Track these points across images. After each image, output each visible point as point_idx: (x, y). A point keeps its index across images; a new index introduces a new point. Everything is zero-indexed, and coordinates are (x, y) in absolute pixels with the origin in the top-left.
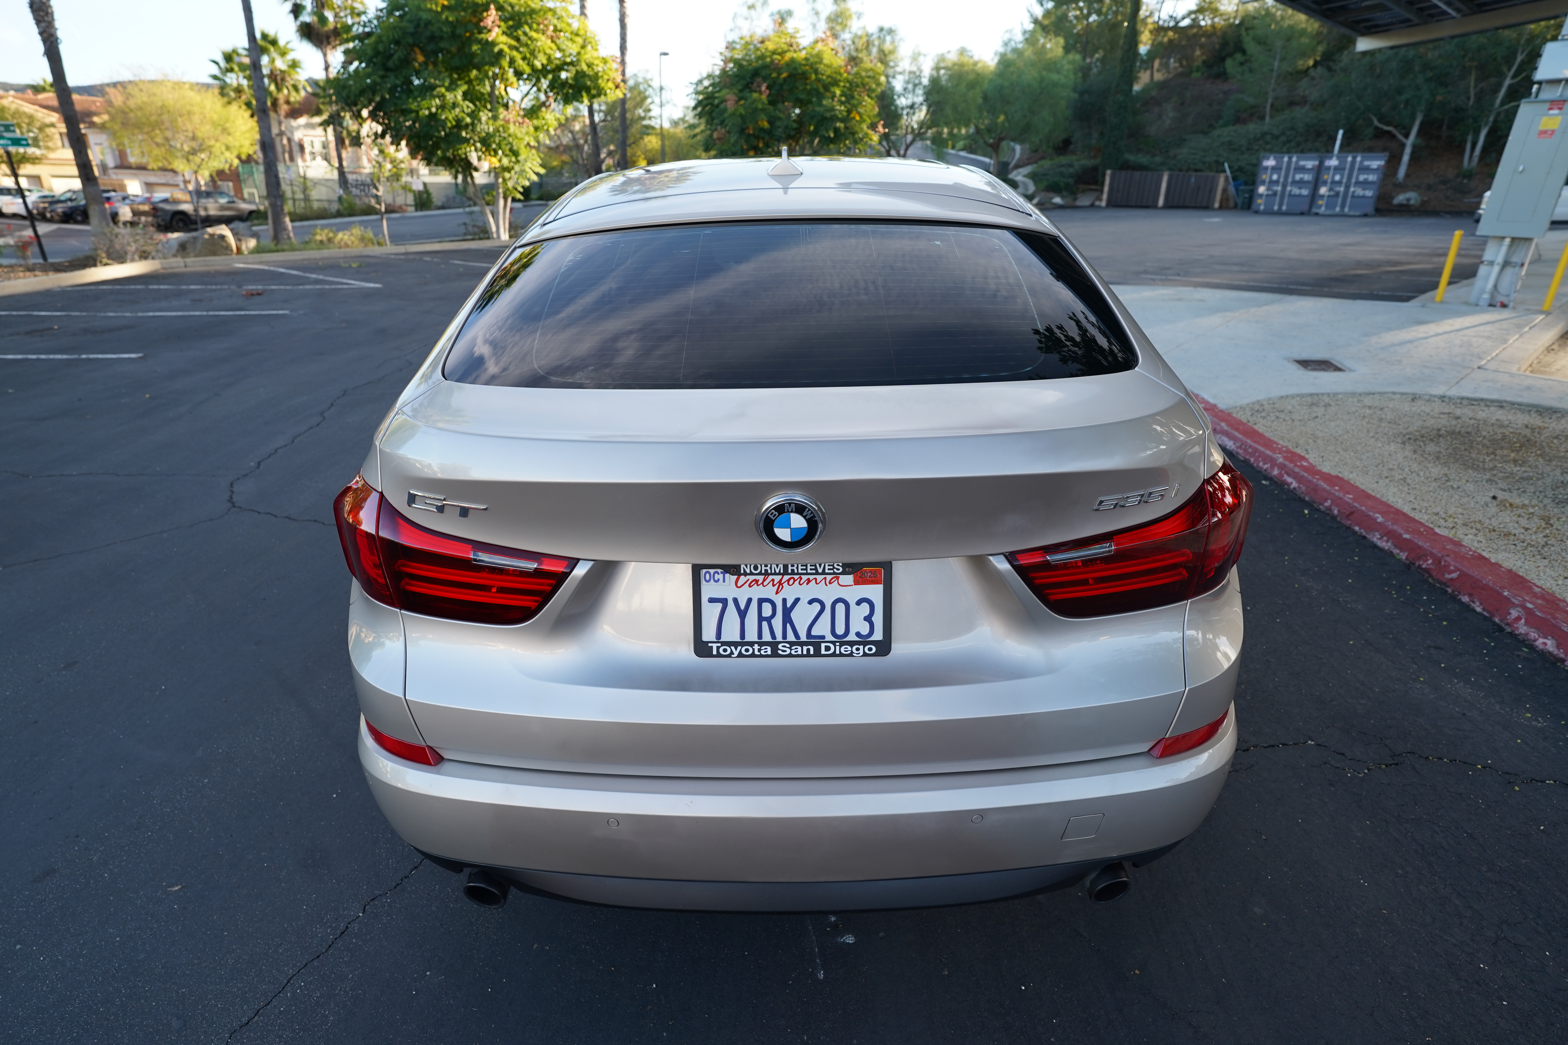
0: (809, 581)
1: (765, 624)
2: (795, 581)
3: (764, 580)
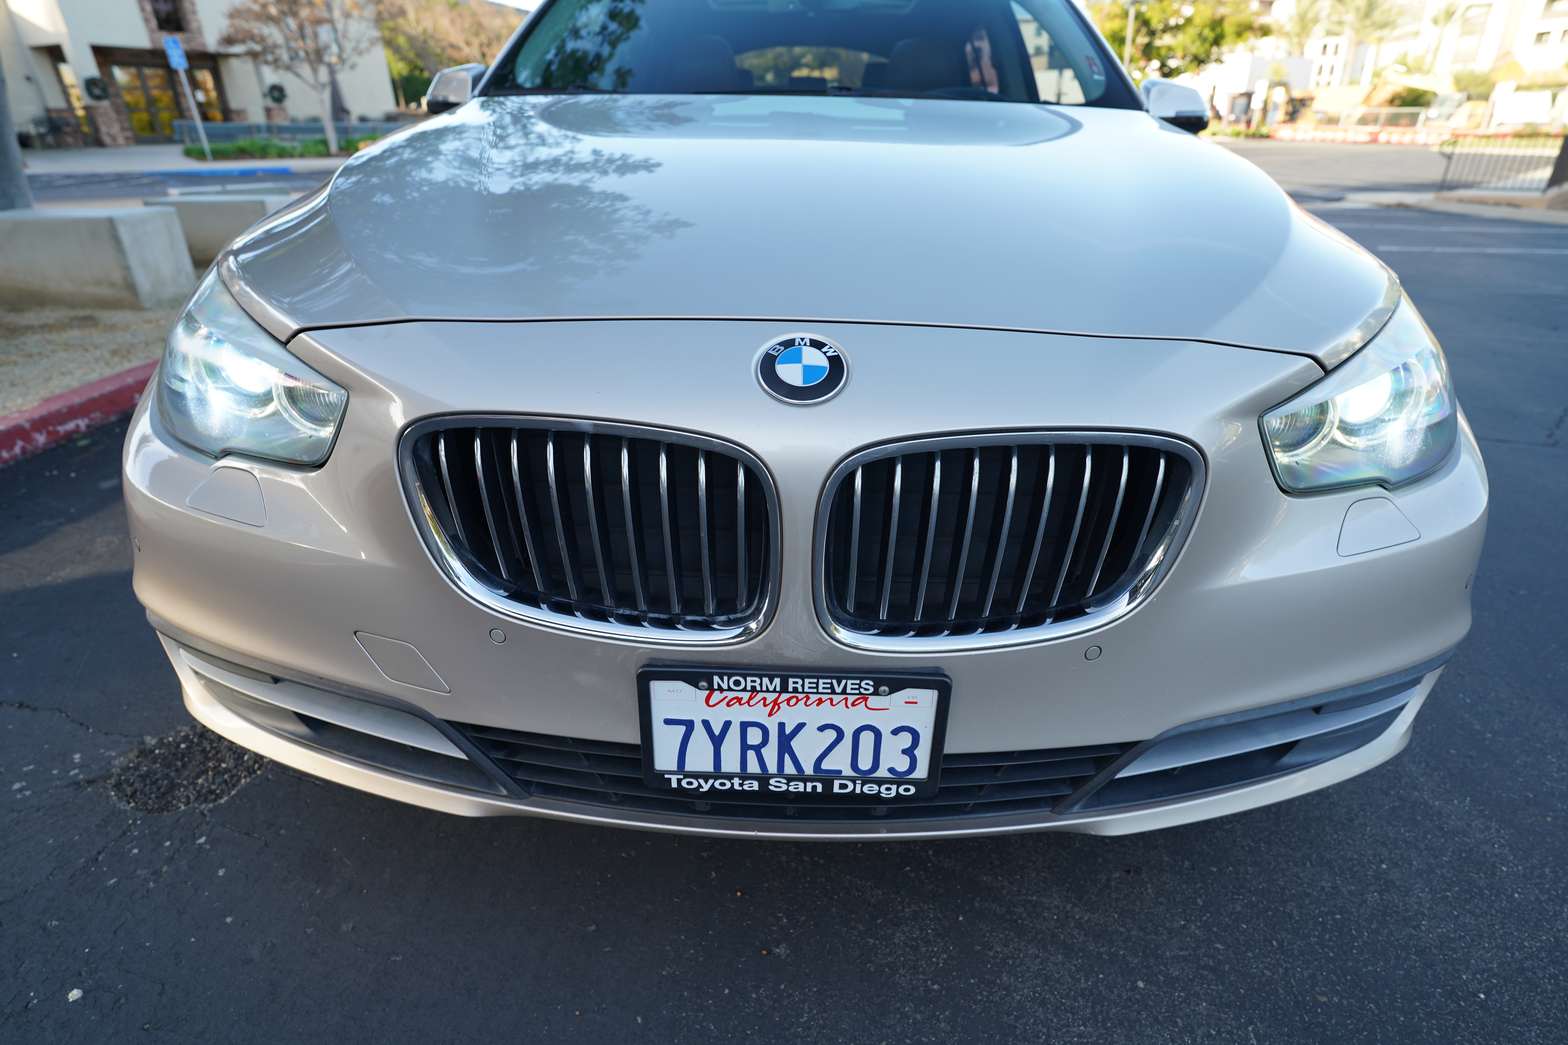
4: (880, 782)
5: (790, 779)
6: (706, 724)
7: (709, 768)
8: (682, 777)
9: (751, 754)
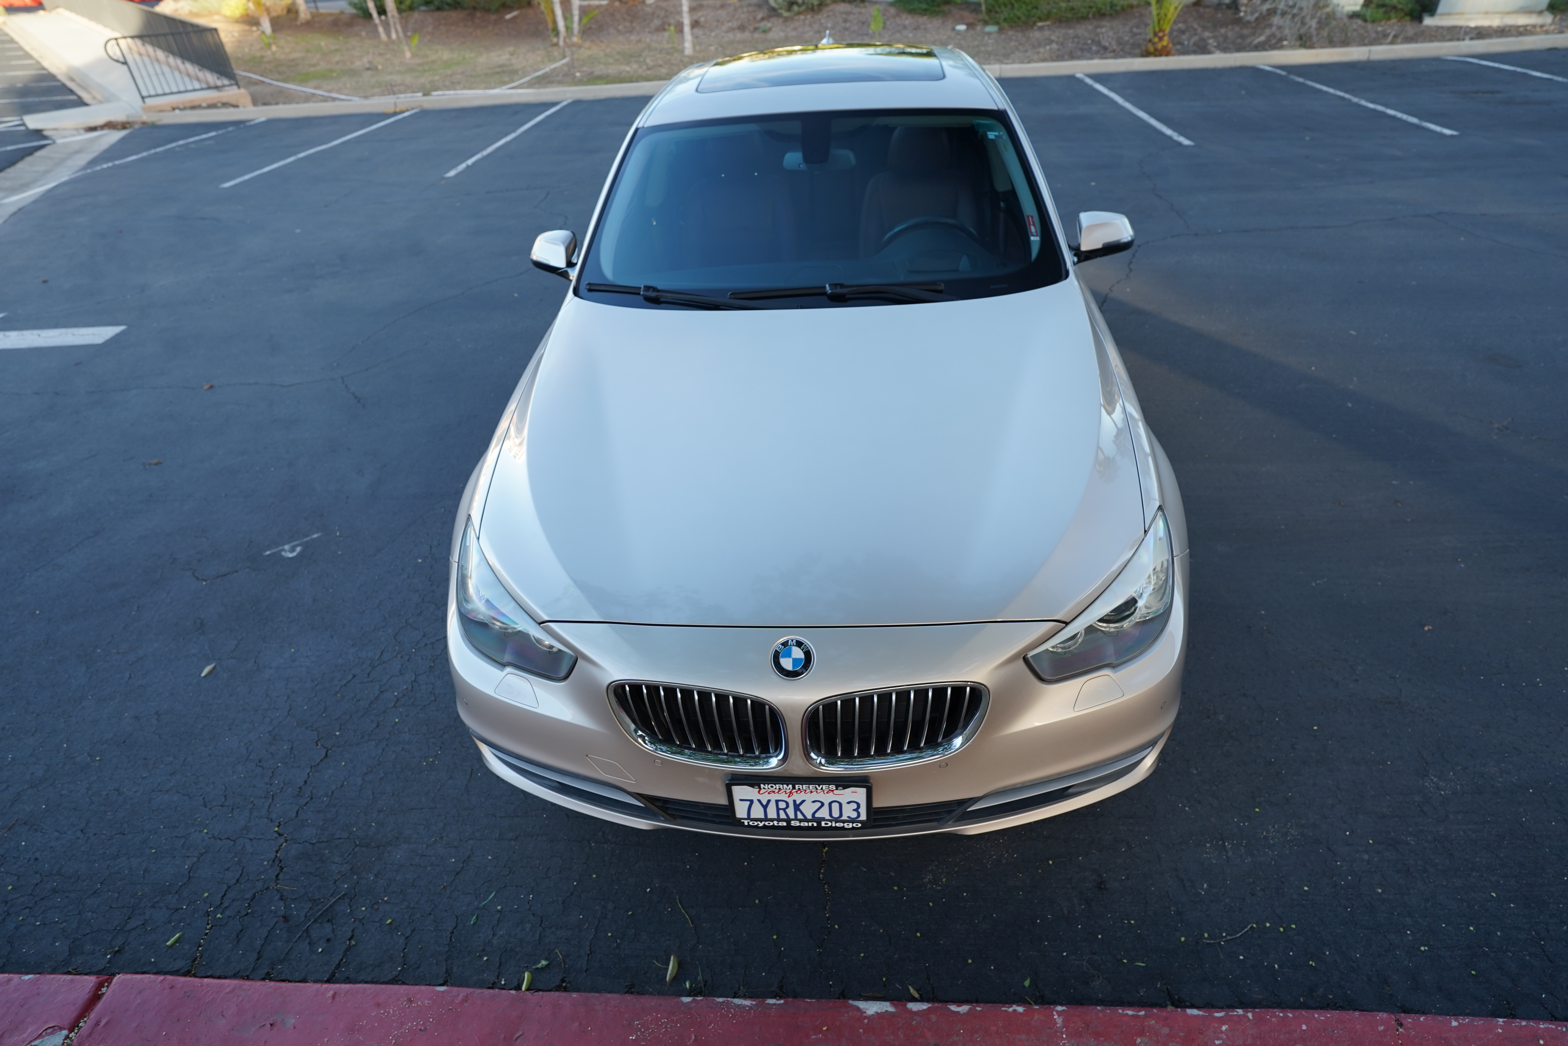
4: (844, 822)
5: (801, 821)
6: (759, 801)
7: (763, 817)
8: (749, 821)
9: (781, 812)
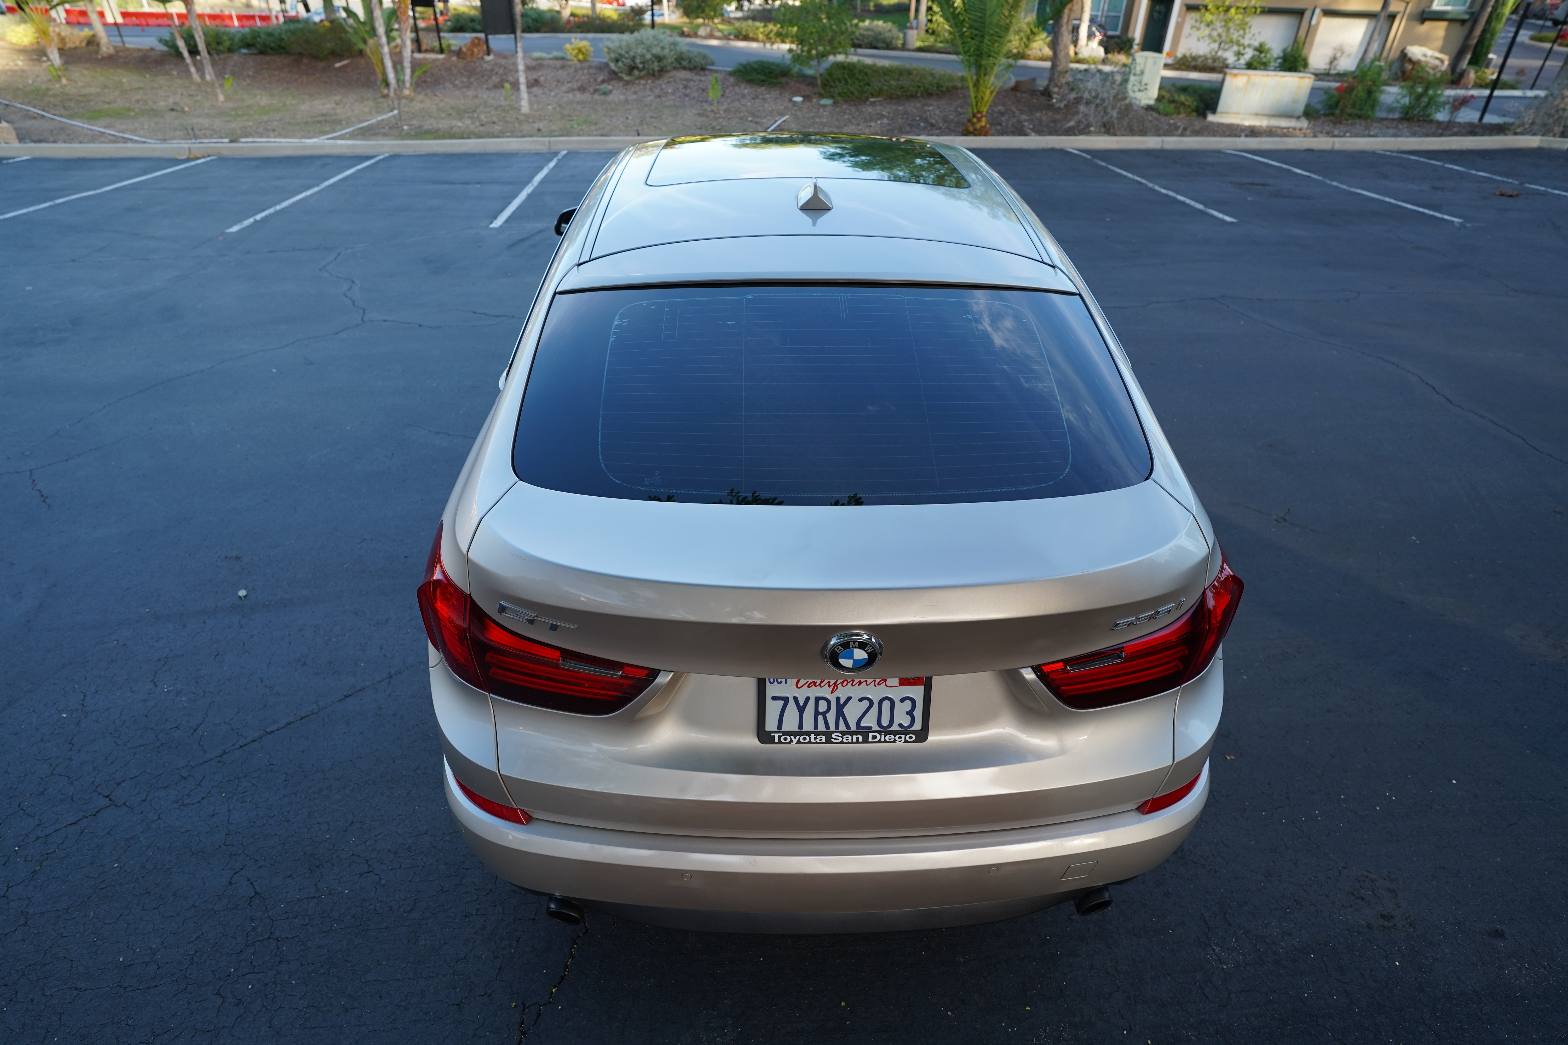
0: (860, 683)
1: (820, 718)
2: (848, 683)
3: (821, 682)
